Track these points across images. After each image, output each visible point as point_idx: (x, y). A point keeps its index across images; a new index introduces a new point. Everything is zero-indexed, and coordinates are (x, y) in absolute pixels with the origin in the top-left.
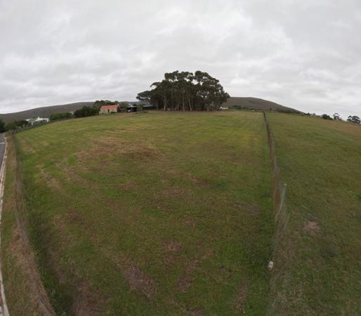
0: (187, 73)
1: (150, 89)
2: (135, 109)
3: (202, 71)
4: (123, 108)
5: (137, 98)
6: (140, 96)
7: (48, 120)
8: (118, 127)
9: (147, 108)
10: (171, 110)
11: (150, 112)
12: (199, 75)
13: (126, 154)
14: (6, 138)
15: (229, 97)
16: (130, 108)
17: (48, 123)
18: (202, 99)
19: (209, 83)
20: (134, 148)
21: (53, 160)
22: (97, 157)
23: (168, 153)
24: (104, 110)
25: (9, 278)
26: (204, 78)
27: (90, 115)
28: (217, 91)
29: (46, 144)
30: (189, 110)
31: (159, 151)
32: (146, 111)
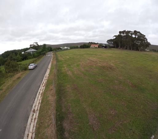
0: (130, 31)
1: (113, 38)
2: (106, 47)
3: (137, 31)
4: (101, 46)
5: (107, 42)
6: (108, 41)
7: (69, 48)
8: (98, 54)
9: (111, 47)
10: (122, 49)
11: (113, 49)
12: (136, 32)
13: (101, 66)
14: (52, 53)
15: (150, 44)
16: (104, 46)
17: (69, 49)
18: (137, 45)
19: (140, 37)
20: (105, 64)
21: (70, 64)
22: (89, 66)
23: (120, 69)
24: (92, 46)
25: (44, 102)
26: (138, 34)
27: (86, 48)
28: (145, 41)
29: (68, 57)
30: (131, 49)
31: (116, 67)
32: (111, 48)
